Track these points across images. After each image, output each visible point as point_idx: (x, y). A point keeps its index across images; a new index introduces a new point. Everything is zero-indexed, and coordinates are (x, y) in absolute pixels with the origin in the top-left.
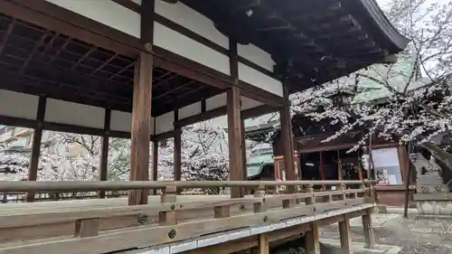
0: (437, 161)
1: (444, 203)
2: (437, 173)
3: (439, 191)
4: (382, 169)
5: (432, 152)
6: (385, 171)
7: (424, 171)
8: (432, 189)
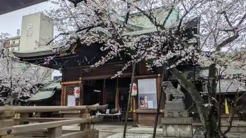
0: (182, 89)
1: (183, 127)
2: (181, 100)
3: (181, 116)
4: (144, 95)
5: (179, 81)
6: (146, 97)
7: (172, 98)
8: (176, 114)
